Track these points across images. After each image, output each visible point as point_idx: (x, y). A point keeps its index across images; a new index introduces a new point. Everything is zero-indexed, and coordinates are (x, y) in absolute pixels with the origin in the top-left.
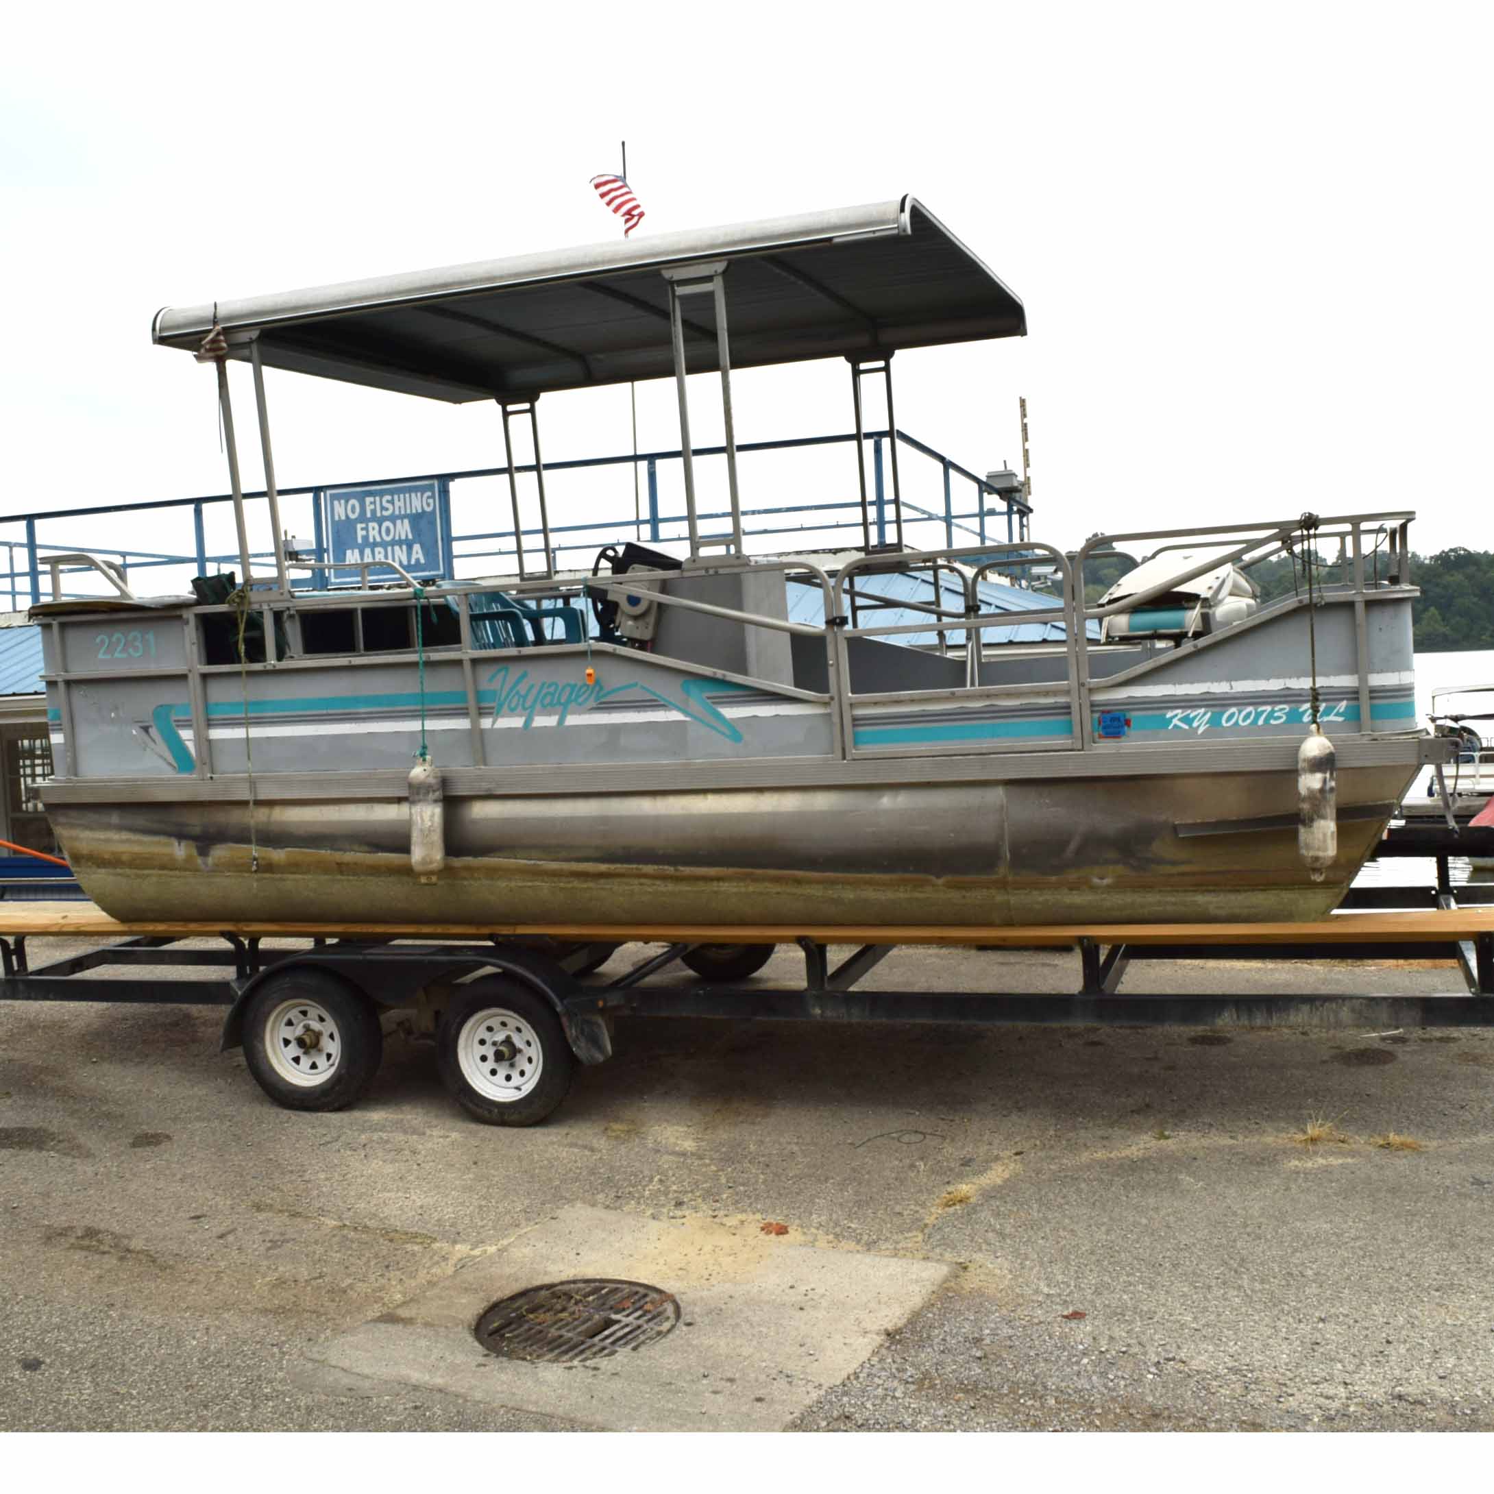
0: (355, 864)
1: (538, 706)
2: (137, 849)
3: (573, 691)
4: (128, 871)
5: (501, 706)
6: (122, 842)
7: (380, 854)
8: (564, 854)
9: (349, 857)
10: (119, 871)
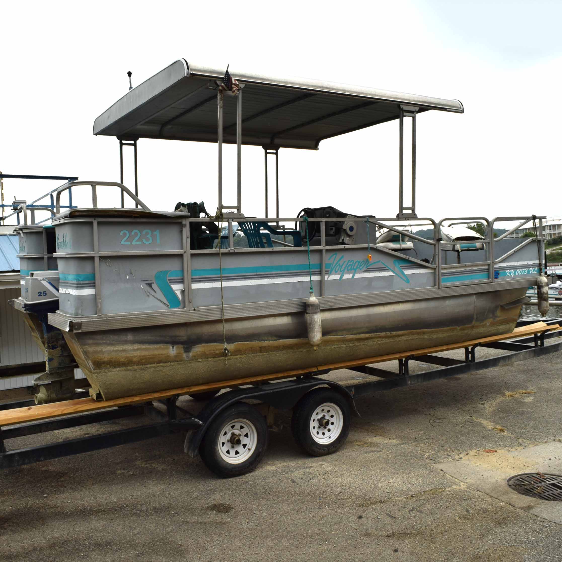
0: (269, 346)
1: (346, 270)
2: (144, 353)
3: (359, 263)
4: (136, 367)
5: (332, 270)
6: (134, 350)
7: (281, 340)
8: (355, 332)
9: (266, 343)
10: (129, 368)
